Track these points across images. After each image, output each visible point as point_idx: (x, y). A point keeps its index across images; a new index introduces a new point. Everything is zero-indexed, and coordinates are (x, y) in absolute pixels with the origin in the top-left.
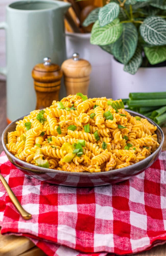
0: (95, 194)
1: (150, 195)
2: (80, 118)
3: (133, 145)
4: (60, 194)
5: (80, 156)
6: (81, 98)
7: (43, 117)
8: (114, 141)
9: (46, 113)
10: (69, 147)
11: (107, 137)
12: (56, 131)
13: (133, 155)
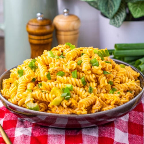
0: (83, 135)
1: (134, 136)
2: (68, 65)
3: (117, 89)
4: (50, 135)
5: (68, 99)
6: (69, 48)
7: (35, 65)
8: (100, 86)
9: (37, 61)
10: (58, 92)
11: (93, 82)
12: (46, 77)
13: (117, 98)
